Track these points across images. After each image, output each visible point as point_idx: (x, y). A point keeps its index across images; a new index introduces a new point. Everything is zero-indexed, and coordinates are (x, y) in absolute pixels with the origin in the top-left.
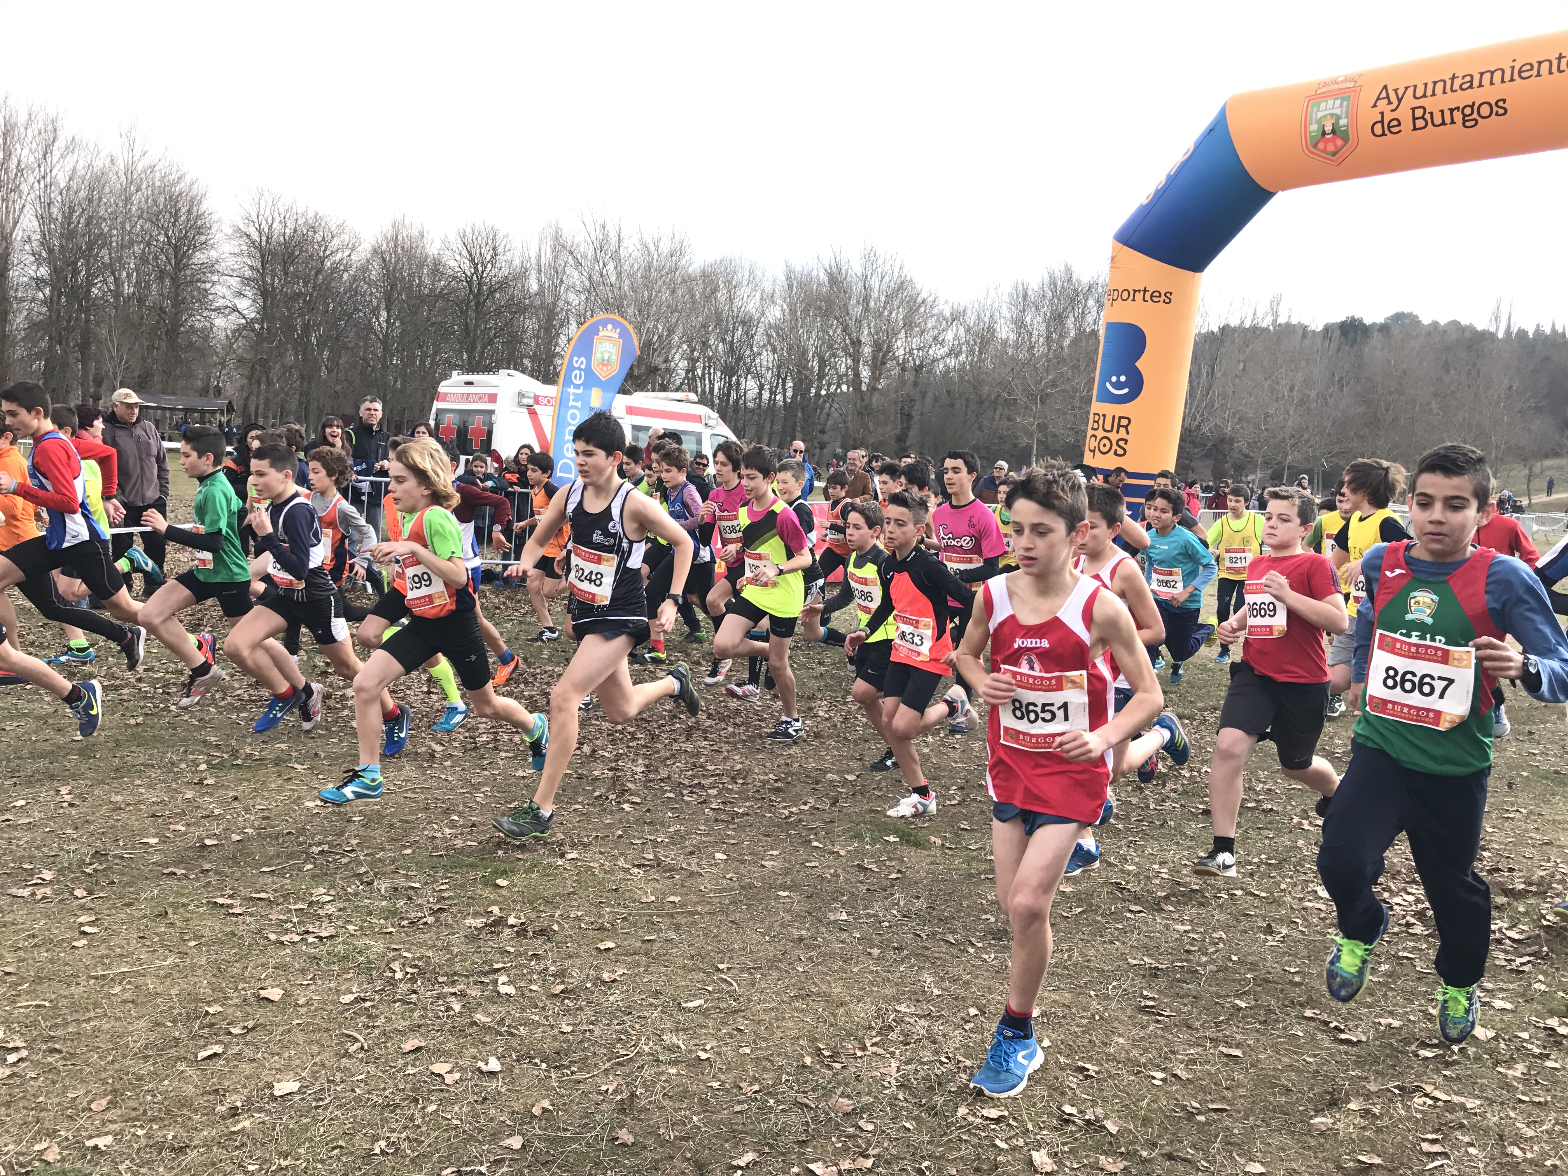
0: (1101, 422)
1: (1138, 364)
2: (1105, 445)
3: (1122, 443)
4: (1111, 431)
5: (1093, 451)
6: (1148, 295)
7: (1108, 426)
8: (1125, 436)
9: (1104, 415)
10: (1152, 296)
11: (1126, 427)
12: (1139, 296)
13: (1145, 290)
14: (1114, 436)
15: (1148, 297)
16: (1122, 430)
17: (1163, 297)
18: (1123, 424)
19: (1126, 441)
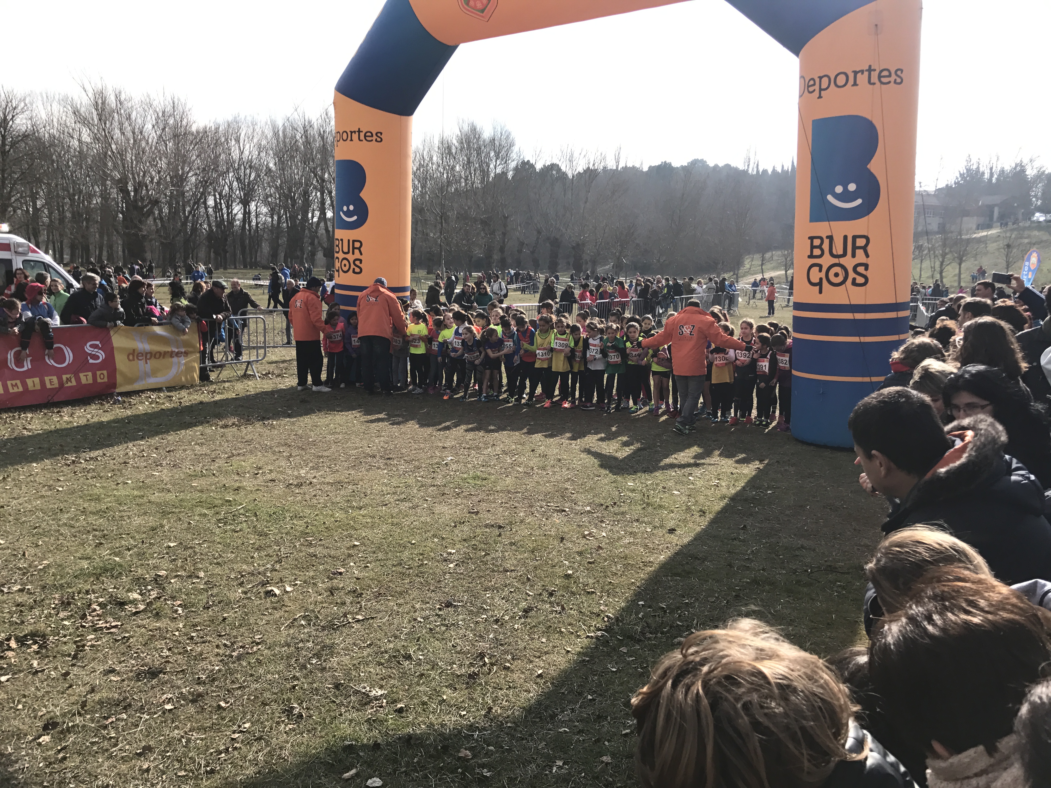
0: (340, 246)
1: (362, 195)
2: (345, 265)
3: (357, 263)
4: (348, 253)
5: (338, 271)
6: (362, 135)
7: (346, 250)
8: (360, 257)
9: (342, 240)
10: (365, 136)
11: (359, 249)
12: (355, 136)
13: (359, 131)
14: (351, 257)
15: (362, 137)
16: (357, 251)
17: (375, 137)
18: (356, 245)
19: (361, 261)
